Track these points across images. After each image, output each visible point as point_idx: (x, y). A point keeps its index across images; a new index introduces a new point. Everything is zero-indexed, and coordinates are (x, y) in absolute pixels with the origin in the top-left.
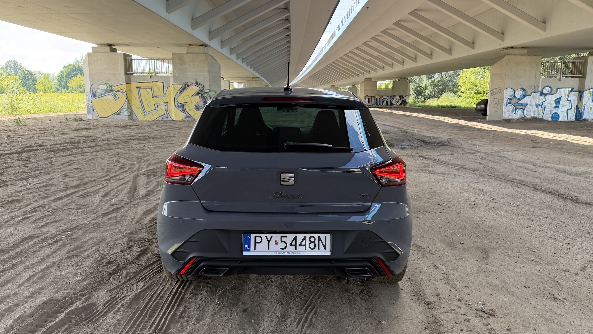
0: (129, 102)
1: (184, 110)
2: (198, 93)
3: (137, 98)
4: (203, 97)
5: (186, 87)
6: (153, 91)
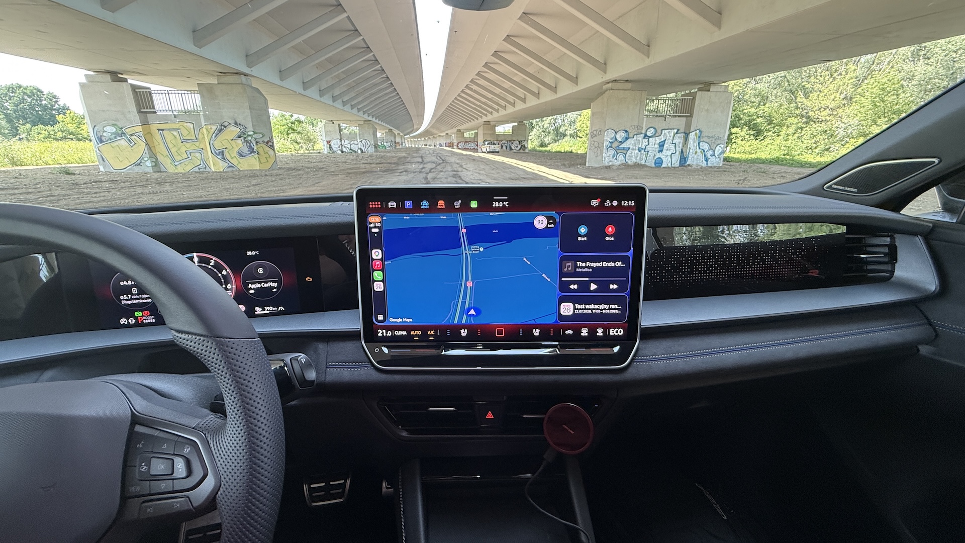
0: (150, 149)
1: (224, 158)
2: (239, 136)
3: (162, 144)
4: (246, 141)
5: (222, 128)
6: (180, 134)
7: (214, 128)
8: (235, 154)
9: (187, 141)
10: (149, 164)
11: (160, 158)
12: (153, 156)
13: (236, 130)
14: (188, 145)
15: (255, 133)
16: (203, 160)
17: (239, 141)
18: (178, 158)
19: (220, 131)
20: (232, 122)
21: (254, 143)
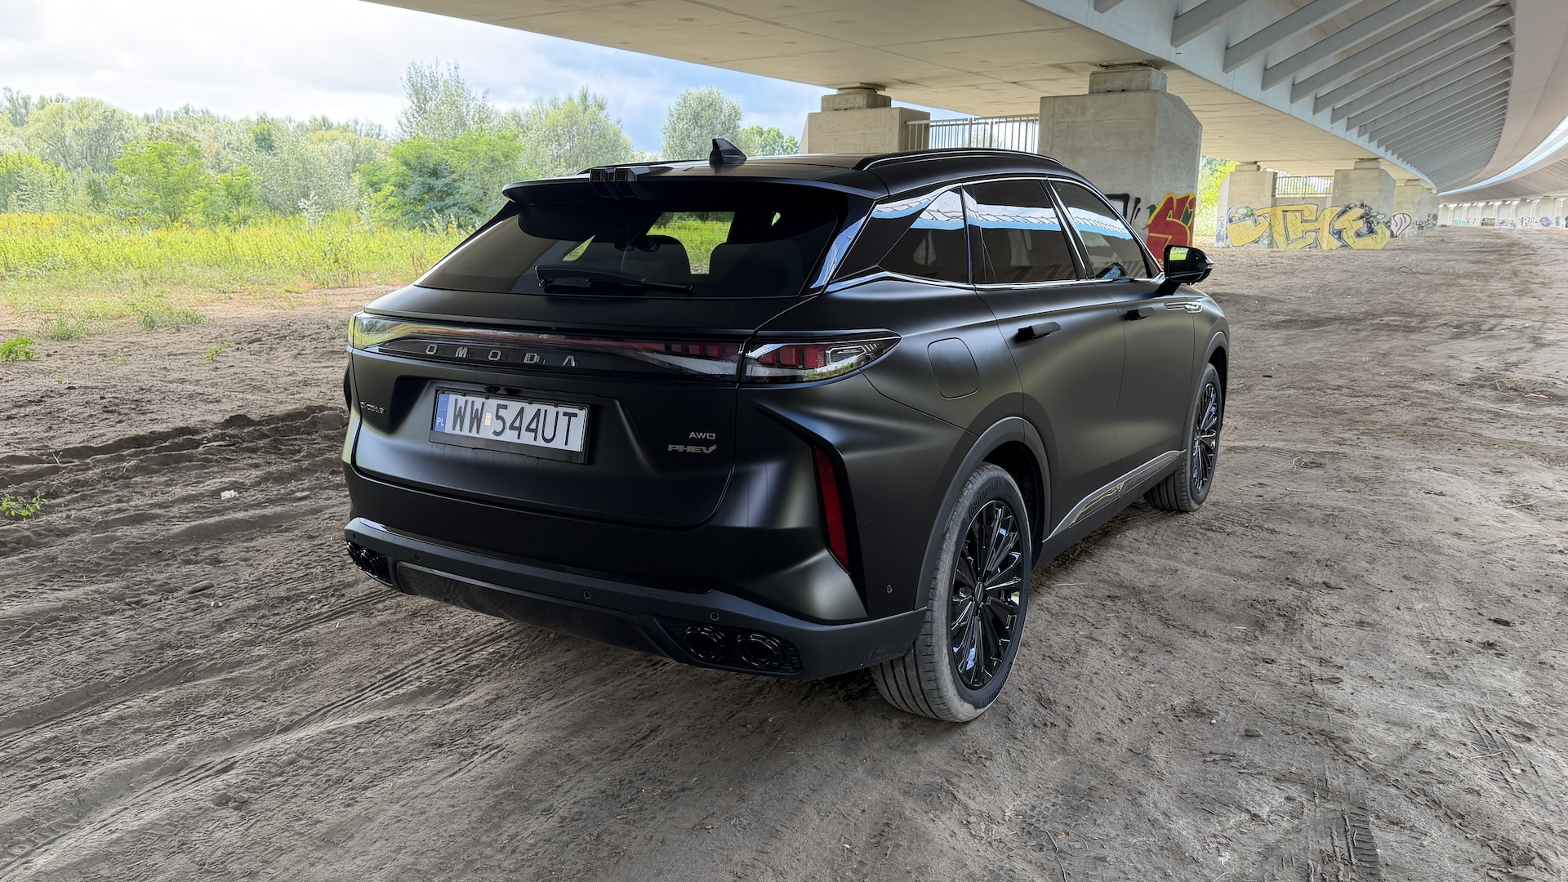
0: (1271, 228)
1: (1340, 238)
2: (1362, 217)
3: (1282, 223)
4: (1368, 222)
5: (1347, 209)
6: (1302, 215)
7: (1339, 209)
8: (1352, 233)
9: (1307, 221)
10: (1266, 242)
11: (1276, 236)
12: (1271, 235)
13: (1361, 212)
14: (1306, 225)
15: (1378, 214)
16: (1316, 239)
17: (1361, 222)
18: (1292, 237)
19: (1344, 212)
20: (1359, 204)
21: (1375, 223)
